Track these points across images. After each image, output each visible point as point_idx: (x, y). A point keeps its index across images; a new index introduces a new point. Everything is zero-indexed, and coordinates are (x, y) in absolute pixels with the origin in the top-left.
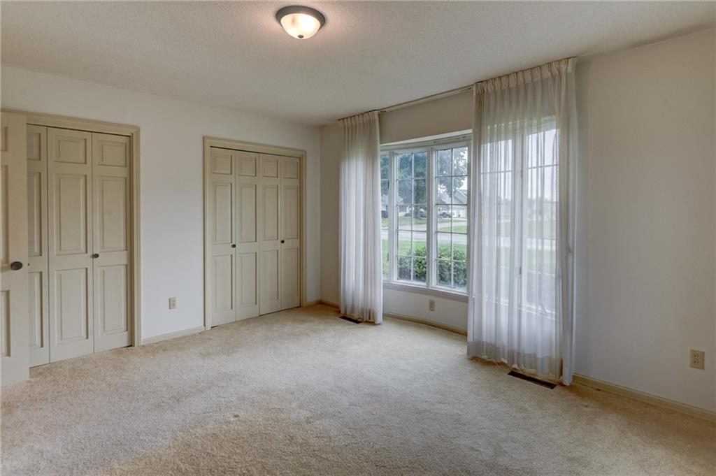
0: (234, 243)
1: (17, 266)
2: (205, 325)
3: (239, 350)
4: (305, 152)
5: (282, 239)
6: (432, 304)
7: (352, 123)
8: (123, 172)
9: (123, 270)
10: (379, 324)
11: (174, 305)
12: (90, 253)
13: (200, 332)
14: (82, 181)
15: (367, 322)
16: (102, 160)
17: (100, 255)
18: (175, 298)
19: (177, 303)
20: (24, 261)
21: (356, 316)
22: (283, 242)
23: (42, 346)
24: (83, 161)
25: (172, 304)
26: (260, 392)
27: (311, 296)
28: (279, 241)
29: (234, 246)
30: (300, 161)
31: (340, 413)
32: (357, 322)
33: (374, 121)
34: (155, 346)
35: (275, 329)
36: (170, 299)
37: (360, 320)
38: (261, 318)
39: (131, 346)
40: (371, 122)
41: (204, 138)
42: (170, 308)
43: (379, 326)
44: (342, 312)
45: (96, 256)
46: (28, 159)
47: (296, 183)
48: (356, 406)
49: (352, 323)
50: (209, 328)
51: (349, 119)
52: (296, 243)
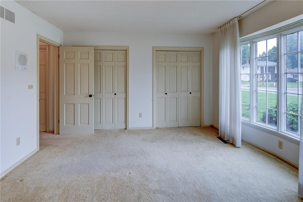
0: (166, 92)
1: (90, 96)
2: (153, 127)
3: (157, 141)
4: (203, 48)
5: (190, 92)
6: (280, 144)
7: (224, 28)
8: (124, 64)
9: (124, 100)
10: (239, 147)
11: (141, 116)
12: (114, 93)
13: (150, 129)
14: (112, 67)
15: (231, 144)
16: (118, 60)
17: (117, 94)
18: (141, 113)
19: (142, 115)
20: (93, 94)
21: (226, 139)
22: (191, 93)
23: (100, 123)
24: (112, 61)
25: (140, 115)
26: (148, 166)
27: (207, 122)
28: (189, 92)
29: (166, 94)
30: (200, 53)
31: (173, 195)
32: (225, 142)
33: (235, 24)
34: (133, 131)
35: (180, 135)
36: (139, 113)
37: (228, 142)
38: (179, 129)
39: (126, 129)
40: (234, 25)
41: (153, 47)
42: (139, 117)
43: (238, 149)
44: (220, 134)
45: (115, 94)
46: (94, 61)
47: (198, 64)
48: (185, 195)
49: (222, 142)
50: (155, 128)
51: (223, 26)
52: (198, 94)
